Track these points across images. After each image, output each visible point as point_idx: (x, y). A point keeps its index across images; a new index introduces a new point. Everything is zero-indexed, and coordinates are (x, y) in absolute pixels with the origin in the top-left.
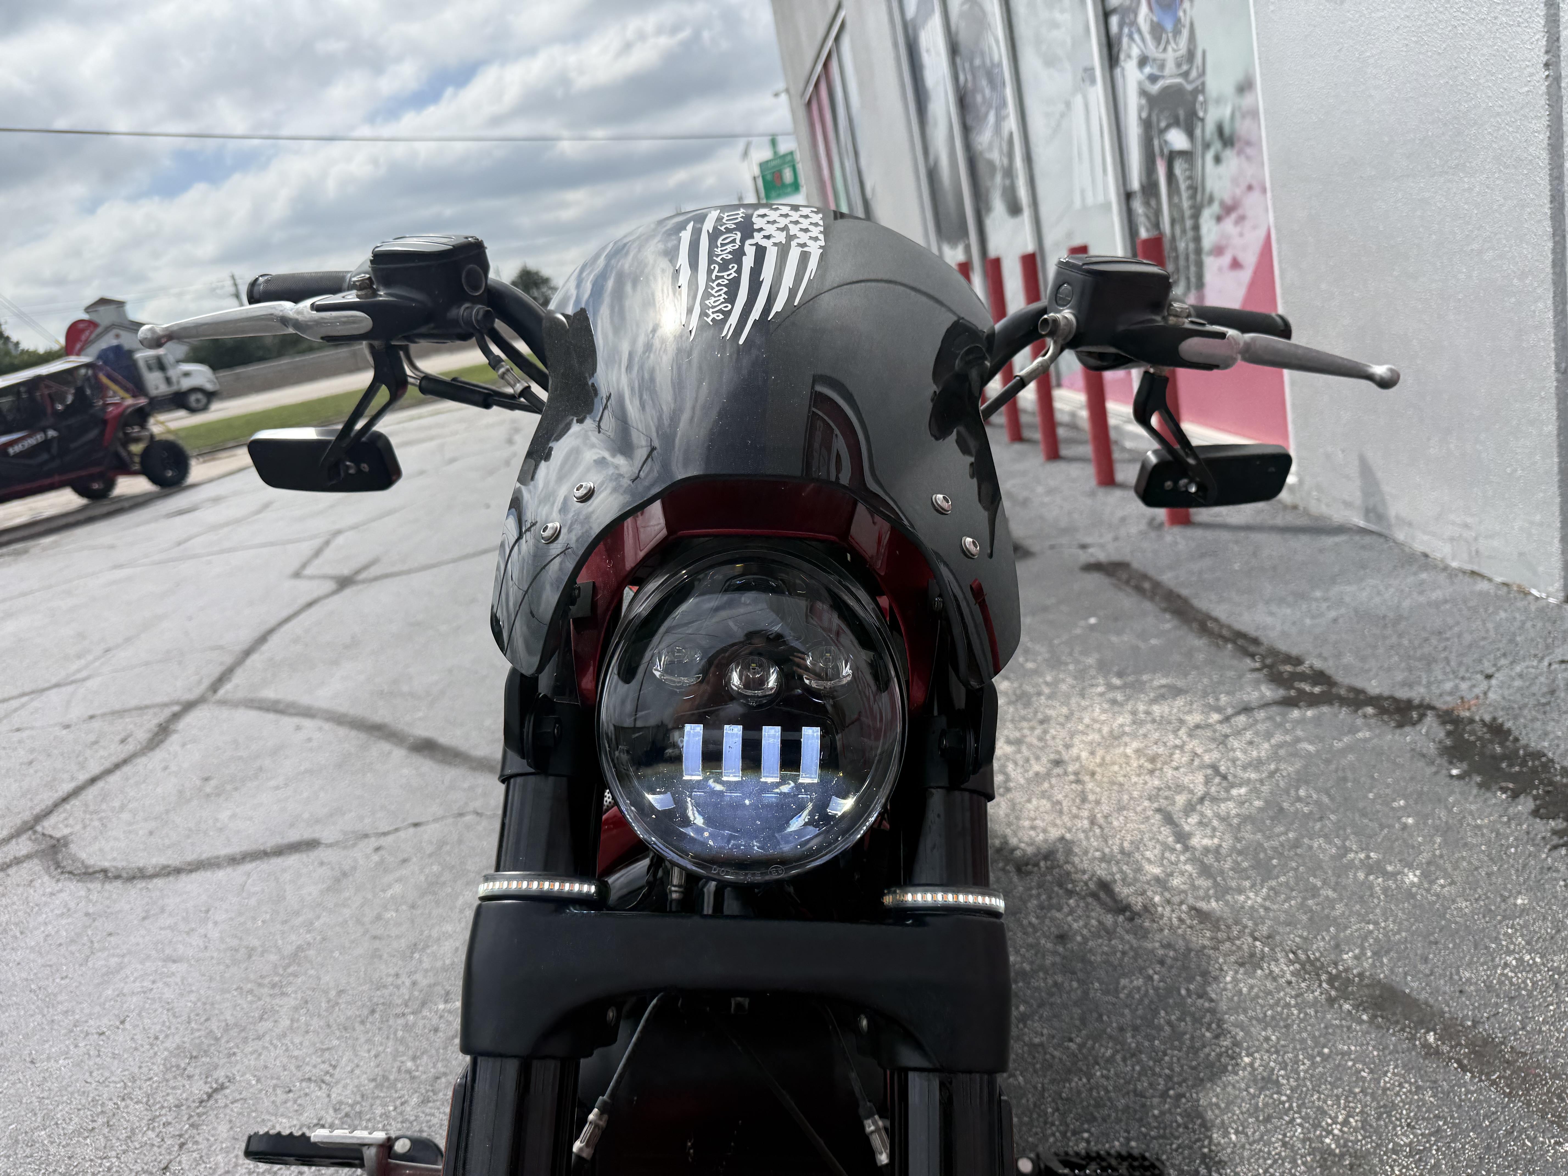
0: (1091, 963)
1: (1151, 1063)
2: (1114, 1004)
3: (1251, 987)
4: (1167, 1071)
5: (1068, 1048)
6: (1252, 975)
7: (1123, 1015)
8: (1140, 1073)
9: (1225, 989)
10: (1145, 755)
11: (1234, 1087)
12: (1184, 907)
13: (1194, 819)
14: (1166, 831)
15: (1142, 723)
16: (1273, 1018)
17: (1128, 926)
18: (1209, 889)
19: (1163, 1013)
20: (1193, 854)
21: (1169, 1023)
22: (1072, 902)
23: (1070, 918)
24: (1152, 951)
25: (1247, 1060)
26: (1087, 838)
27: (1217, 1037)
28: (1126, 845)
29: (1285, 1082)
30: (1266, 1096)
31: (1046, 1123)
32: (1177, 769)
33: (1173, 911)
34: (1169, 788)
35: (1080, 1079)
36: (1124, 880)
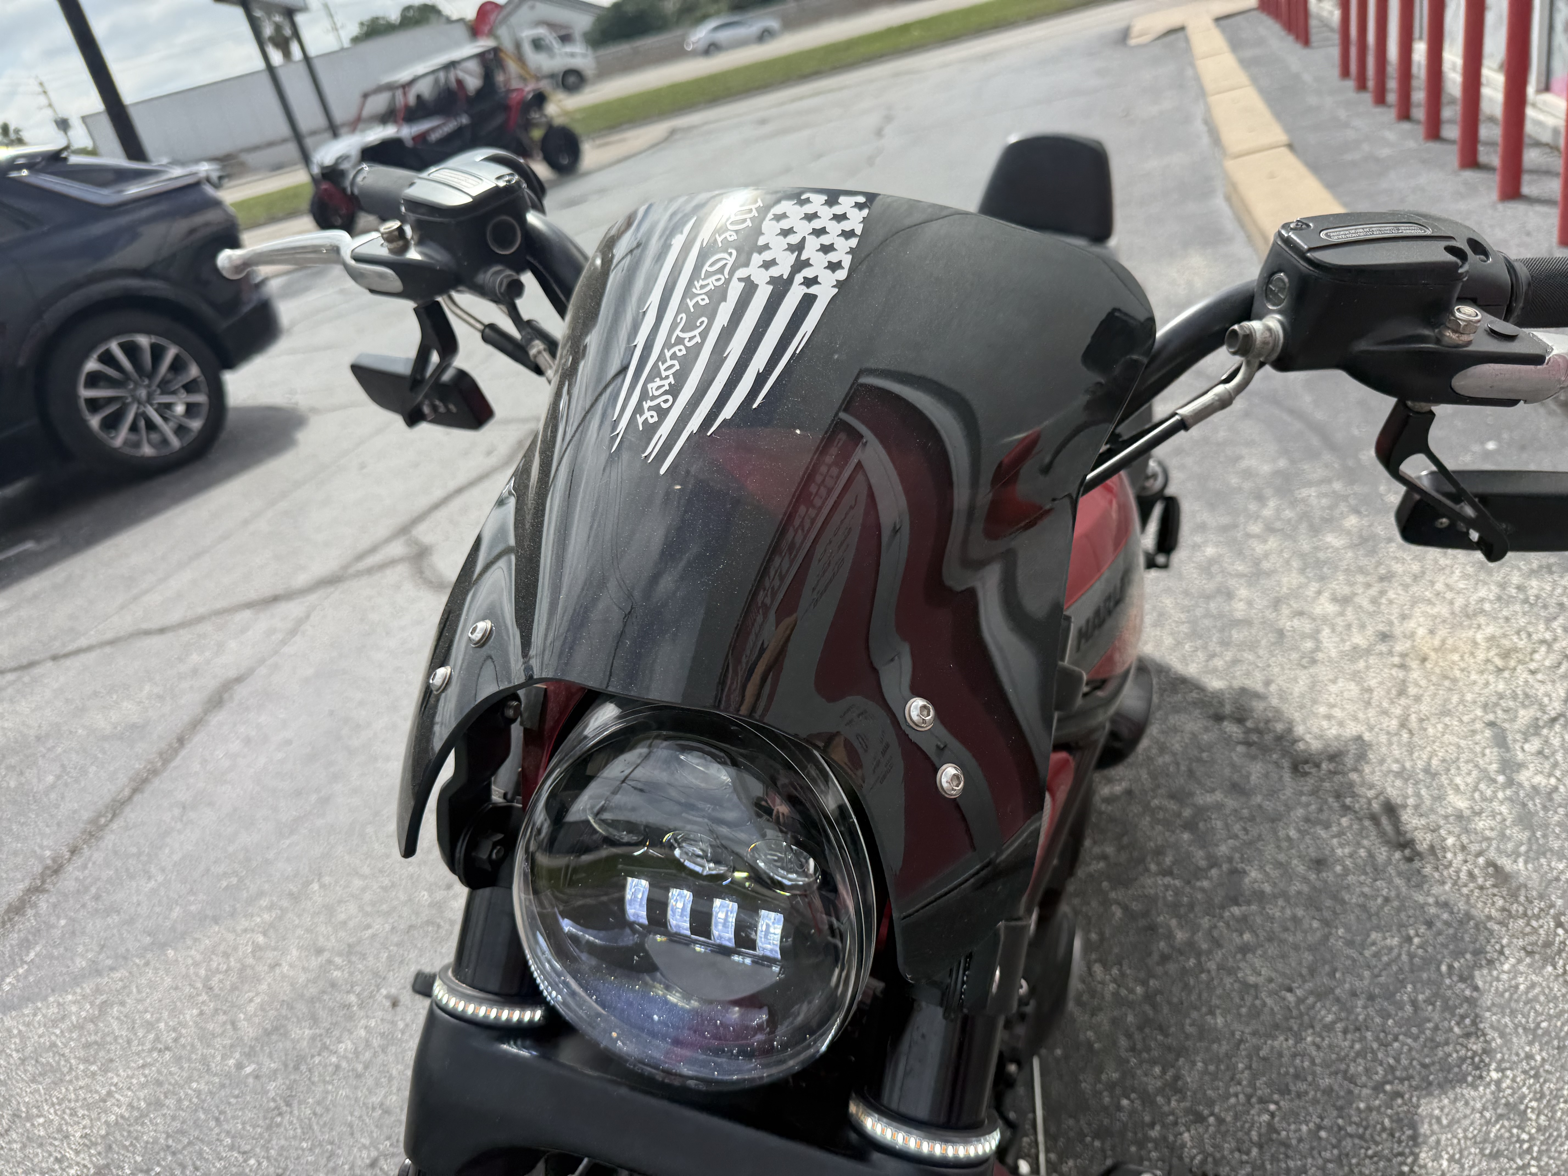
0: (1343, 902)
1: (1375, 1045)
2: (1354, 961)
3: (1533, 985)
4: (1391, 1061)
5: (1284, 999)
6: (1539, 971)
7: (1361, 978)
8: (1358, 1054)
9: (1498, 979)
10: (1498, 646)
11: (1467, 1103)
12: (1481, 860)
13: (1534, 745)
14: (1492, 754)
15: (1510, 600)
16: (1547, 1032)
17: (1403, 866)
18: (1522, 844)
19: (1409, 988)
20: (1517, 793)
21: (1414, 1003)
22: (1345, 821)
23: (1335, 841)
24: (1422, 907)
25: (1495, 1075)
26: (1390, 744)
27: (1468, 1035)
28: (1435, 762)
29: (1534, 1117)
30: (1503, 1126)
31: (1232, 1079)
32: (1533, 672)
33: (1466, 861)
34: (1515, 697)
35: (1287, 1040)
36: (1417, 807)
